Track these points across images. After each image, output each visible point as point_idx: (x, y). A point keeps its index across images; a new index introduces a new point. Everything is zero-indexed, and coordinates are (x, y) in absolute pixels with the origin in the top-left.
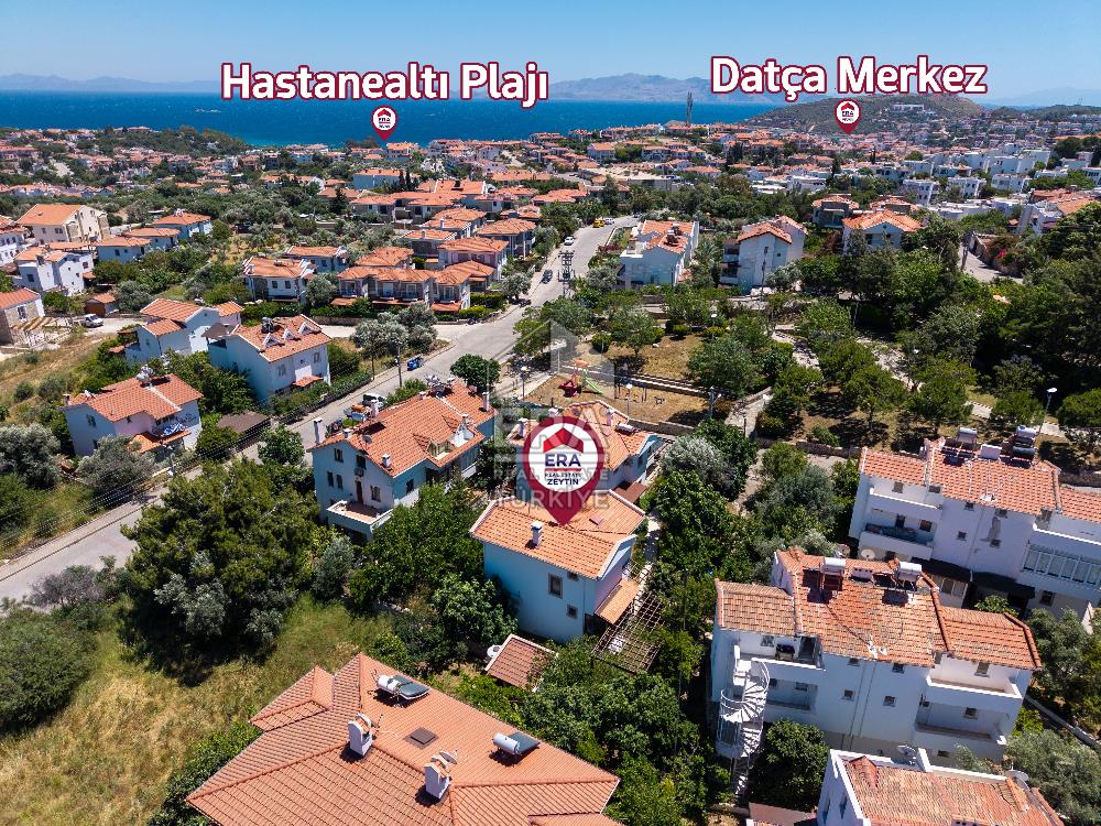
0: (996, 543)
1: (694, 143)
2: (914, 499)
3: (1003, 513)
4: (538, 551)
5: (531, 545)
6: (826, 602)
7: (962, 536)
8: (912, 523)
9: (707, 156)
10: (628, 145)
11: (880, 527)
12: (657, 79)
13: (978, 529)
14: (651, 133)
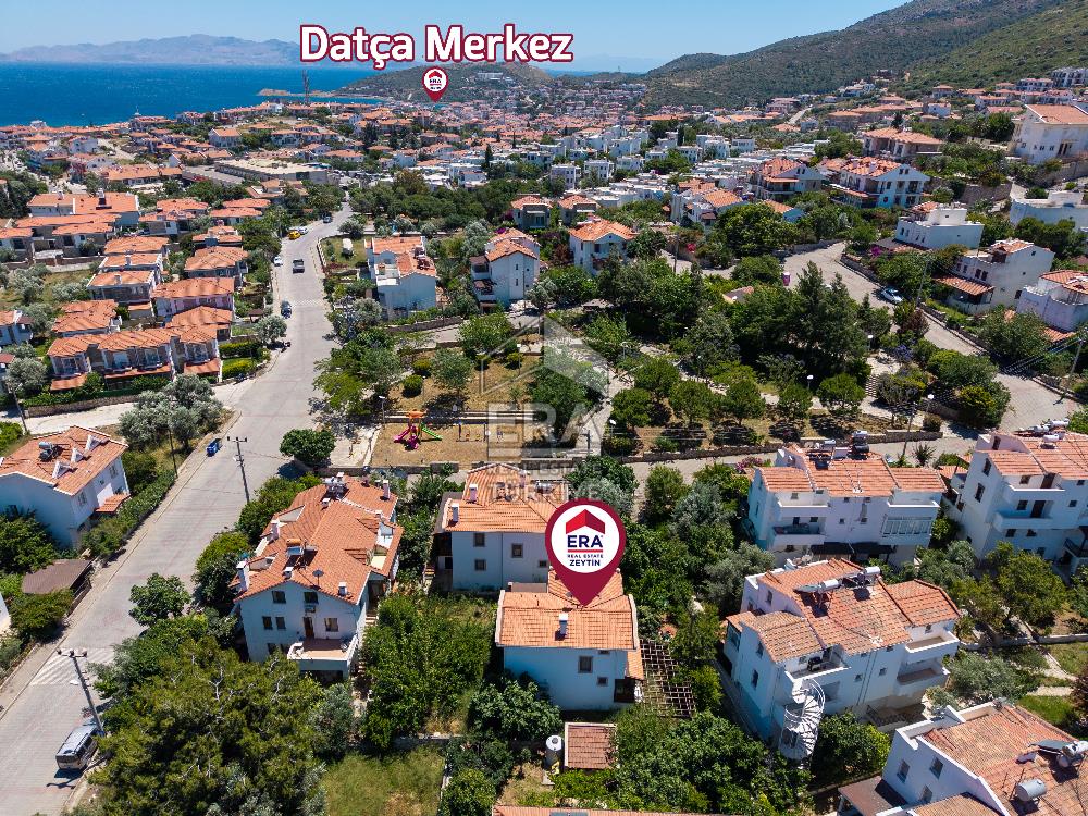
0: (864, 520)
1: (322, 123)
2: (805, 504)
3: (868, 499)
4: (568, 640)
5: (560, 636)
6: (826, 614)
7: (842, 521)
8: (804, 519)
9: (340, 138)
10: (253, 129)
11: (784, 528)
12: (231, 41)
13: (852, 514)
14: (270, 114)
